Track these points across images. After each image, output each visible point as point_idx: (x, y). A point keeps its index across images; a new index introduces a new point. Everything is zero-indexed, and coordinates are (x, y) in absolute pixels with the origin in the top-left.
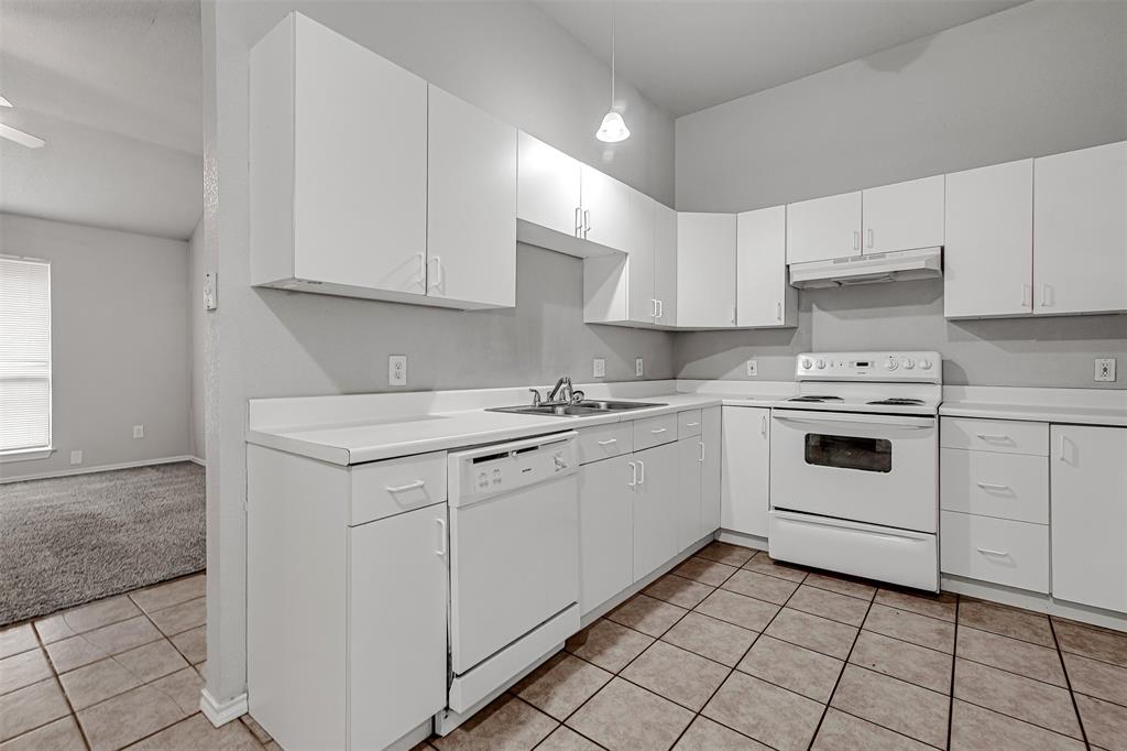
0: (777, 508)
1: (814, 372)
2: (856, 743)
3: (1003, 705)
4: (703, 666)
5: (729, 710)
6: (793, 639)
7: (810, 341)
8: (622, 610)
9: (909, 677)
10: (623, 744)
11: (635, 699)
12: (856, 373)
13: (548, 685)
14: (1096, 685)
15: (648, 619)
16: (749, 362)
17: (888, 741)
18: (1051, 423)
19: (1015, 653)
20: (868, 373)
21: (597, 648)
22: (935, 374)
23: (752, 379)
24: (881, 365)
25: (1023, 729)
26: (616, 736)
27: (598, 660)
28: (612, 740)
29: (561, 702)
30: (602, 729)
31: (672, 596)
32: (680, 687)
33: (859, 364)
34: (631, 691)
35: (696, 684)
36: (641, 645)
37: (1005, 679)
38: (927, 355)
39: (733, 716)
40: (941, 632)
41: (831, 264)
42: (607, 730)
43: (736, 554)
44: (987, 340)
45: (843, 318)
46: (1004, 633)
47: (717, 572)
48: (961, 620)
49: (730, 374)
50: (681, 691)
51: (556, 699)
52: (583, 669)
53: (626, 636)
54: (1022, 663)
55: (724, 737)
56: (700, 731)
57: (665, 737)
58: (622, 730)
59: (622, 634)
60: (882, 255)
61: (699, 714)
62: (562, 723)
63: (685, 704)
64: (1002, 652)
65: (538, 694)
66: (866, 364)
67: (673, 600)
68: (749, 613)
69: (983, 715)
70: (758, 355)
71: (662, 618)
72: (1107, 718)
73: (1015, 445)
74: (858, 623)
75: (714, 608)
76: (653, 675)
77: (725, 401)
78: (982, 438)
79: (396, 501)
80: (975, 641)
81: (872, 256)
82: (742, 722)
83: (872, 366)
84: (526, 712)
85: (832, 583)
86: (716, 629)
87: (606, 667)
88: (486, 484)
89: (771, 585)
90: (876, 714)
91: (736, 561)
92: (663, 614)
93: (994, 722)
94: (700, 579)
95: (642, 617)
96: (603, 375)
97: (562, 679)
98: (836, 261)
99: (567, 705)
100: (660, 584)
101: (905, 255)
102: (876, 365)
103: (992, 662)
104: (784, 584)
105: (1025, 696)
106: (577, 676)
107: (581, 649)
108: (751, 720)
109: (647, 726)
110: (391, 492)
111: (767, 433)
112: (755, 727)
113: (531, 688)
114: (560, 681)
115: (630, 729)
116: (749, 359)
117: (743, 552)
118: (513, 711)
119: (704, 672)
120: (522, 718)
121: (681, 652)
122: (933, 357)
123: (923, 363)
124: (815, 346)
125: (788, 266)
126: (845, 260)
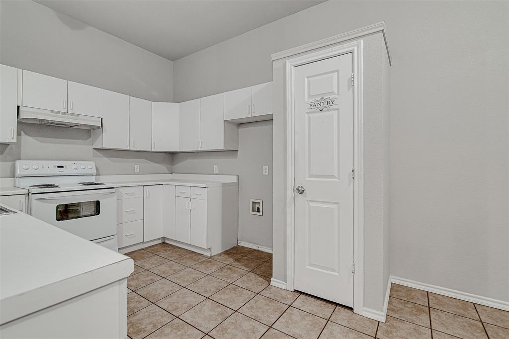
1: (31, 172)
2: (174, 303)
3: (171, 272)
12: (58, 171)
14: (171, 257)
18: (144, 186)
19: (153, 261)
20: (64, 171)
22: (93, 171)
24: (71, 167)
25: (181, 273)
33: (58, 167)
37: (162, 267)
38: (89, 162)
41: (49, 112)
44: (107, 157)
54: (157, 262)
60: (78, 115)
64: (151, 262)
66: (63, 167)
69: (173, 276)
72: (182, 261)
78: (127, 194)
80: (144, 264)
81: (72, 114)
83: (66, 168)
90: (164, 295)
93: (177, 276)
98: (52, 112)
102: (68, 167)
103: (154, 266)
105: (170, 267)
122: (93, 163)
123: (89, 167)
124: (22, 156)
125: (18, 107)
126: (57, 112)
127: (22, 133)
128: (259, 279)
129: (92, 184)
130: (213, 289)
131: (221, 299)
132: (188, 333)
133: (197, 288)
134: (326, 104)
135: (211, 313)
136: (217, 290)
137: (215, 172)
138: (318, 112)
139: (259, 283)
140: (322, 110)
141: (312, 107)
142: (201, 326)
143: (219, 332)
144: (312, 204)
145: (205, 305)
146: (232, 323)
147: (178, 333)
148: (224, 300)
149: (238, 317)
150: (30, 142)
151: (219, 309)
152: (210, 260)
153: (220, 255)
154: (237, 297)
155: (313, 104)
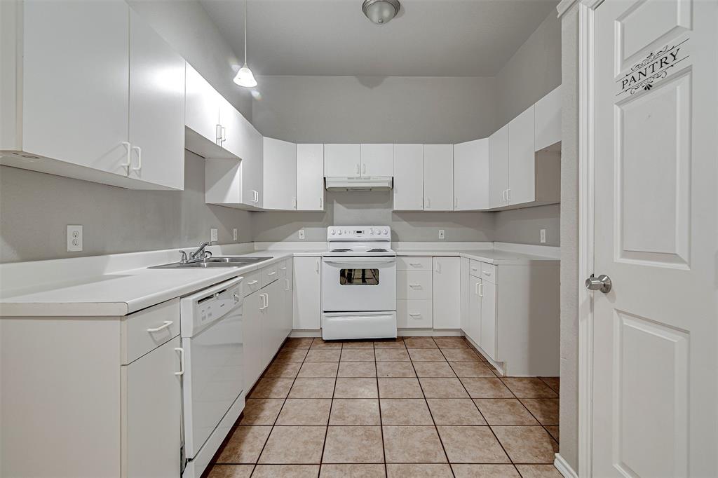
0: (325, 312)
1: (337, 237)
2: (396, 409)
3: (432, 374)
4: (318, 403)
5: (341, 418)
6: (351, 375)
7: (333, 220)
8: (256, 389)
9: (401, 375)
10: (299, 457)
11: (291, 433)
12: (357, 236)
13: (234, 448)
14: (453, 357)
15: (275, 390)
16: (300, 231)
17: (406, 403)
18: (433, 256)
19: (428, 354)
20: (361, 236)
21: (253, 416)
22: (389, 237)
23: (301, 241)
24: (368, 232)
25: (442, 381)
26: (292, 456)
27: (258, 422)
28: (292, 458)
29: (249, 453)
30: (282, 456)
31: (281, 373)
32: (312, 417)
33: (357, 232)
34: (287, 430)
35: (319, 413)
36: (278, 405)
37: (429, 364)
38: (385, 227)
39: (344, 420)
40: (403, 354)
41: (346, 179)
42: (286, 455)
43: (304, 342)
45: (348, 208)
46: (422, 347)
47: (298, 354)
48: (407, 347)
49: (288, 238)
50: (313, 419)
51: (244, 453)
52: (252, 430)
53: (267, 404)
54: (432, 357)
55: (345, 431)
56: (333, 433)
57: (318, 444)
58: (294, 451)
59: (264, 403)
60: (369, 178)
61: (328, 426)
62: (256, 464)
63: (319, 424)
64: (425, 355)
65: (230, 456)
66: (361, 232)
67: (282, 376)
68: (326, 370)
69: (430, 380)
70: (305, 227)
71: (282, 386)
72: (459, 367)
73: (421, 267)
74: (373, 360)
75: (307, 372)
76: (294, 417)
77: (295, 254)
78: (411, 265)
79: (153, 339)
80: (416, 354)
81: (364, 178)
82: (349, 421)
83: (364, 233)
84: (228, 470)
85: (355, 345)
86: (314, 383)
87: (265, 424)
88: (205, 317)
89: (329, 353)
90: (397, 395)
91: (305, 346)
92: (281, 385)
93: (433, 381)
94: (292, 360)
95: (271, 391)
96: (217, 240)
97: (241, 441)
98: (349, 178)
99: (253, 454)
100: (270, 369)
101: (379, 179)
103: (423, 360)
104: (334, 351)
105: (437, 369)
106: (250, 435)
107: (243, 420)
108: (352, 418)
109: (306, 443)
110: (150, 332)
111: (320, 271)
112: (356, 420)
113: (223, 455)
114: (240, 443)
115: (298, 448)
116: (299, 229)
117: (307, 341)
118: (218, 473)
119: (320, 406)
120: (228, 473)
121: (303, 401)
122: (388, 228)
123: (384, 232)
124: (335, 222)
125: (325, 178)
126: (353, 178)
127: (335, 201)
128: (545, 444)
129: (381, 250)
130: (454, 419)
131: (449, 435)
132: (372, 448)
133: (437, 406)
134: (657, 66)
135: (418, 444)
136: (458, 422)
137: (542, 242)
138: (640, 95)
139: (536, 450)
140: (648, 87)
141: (627, 86)
142: (390, 451)
143: (399, 472)
144: (628, 322)
145: (422, 431)
146: (426, 473)
147: (364, 442)
148: (453, 440)
149: (442, 472)
150: (339, 209)
151: (431, 447)
152: (498, 381)
153: (521, 379)
154: (474, 446)
155: (629, 78)
